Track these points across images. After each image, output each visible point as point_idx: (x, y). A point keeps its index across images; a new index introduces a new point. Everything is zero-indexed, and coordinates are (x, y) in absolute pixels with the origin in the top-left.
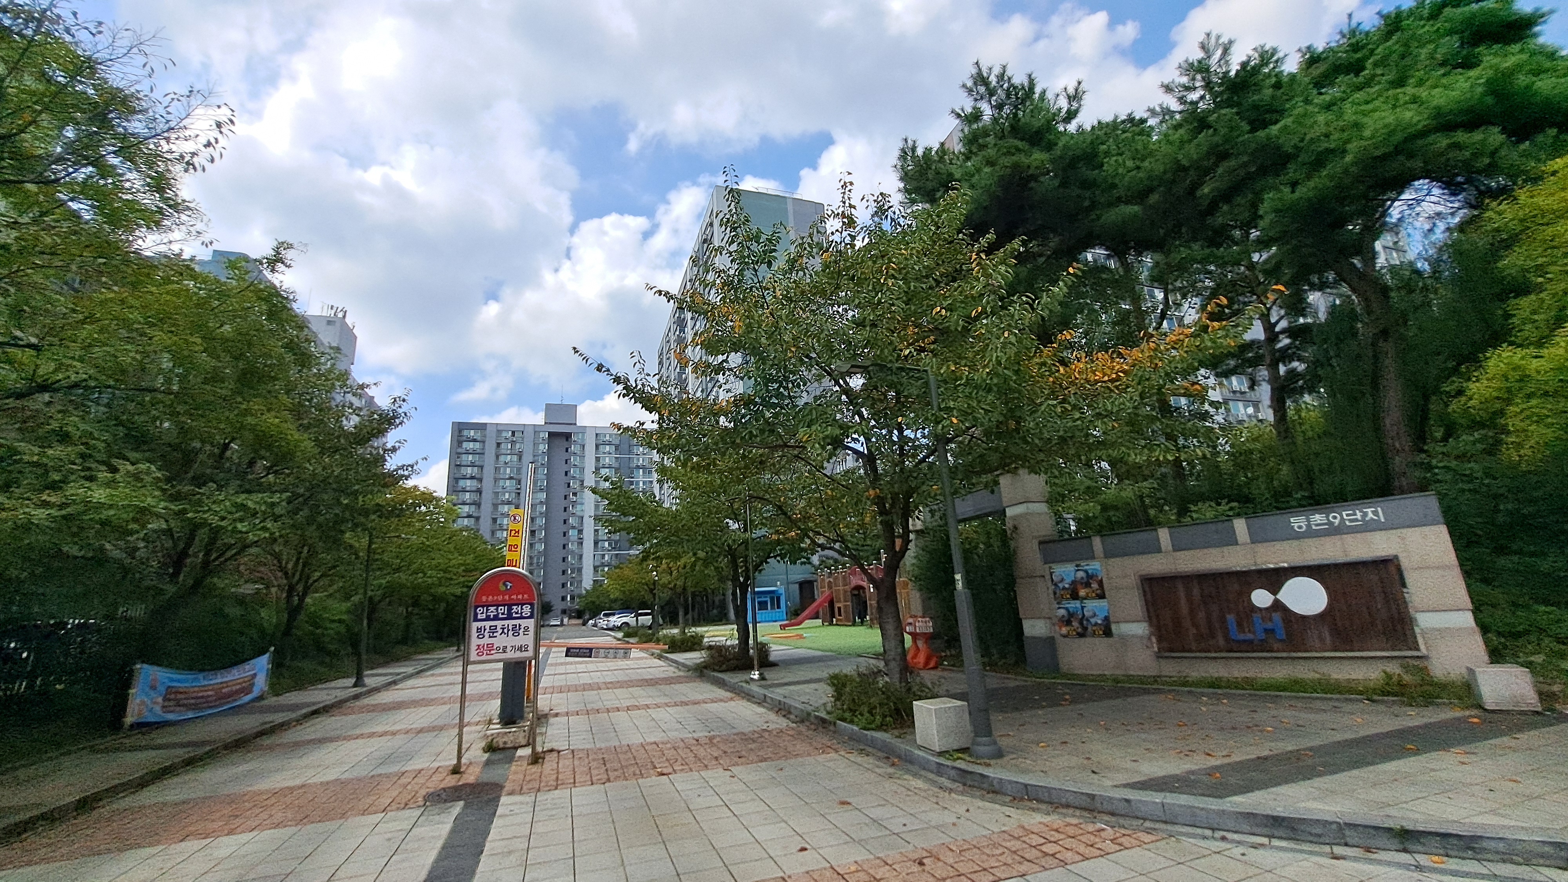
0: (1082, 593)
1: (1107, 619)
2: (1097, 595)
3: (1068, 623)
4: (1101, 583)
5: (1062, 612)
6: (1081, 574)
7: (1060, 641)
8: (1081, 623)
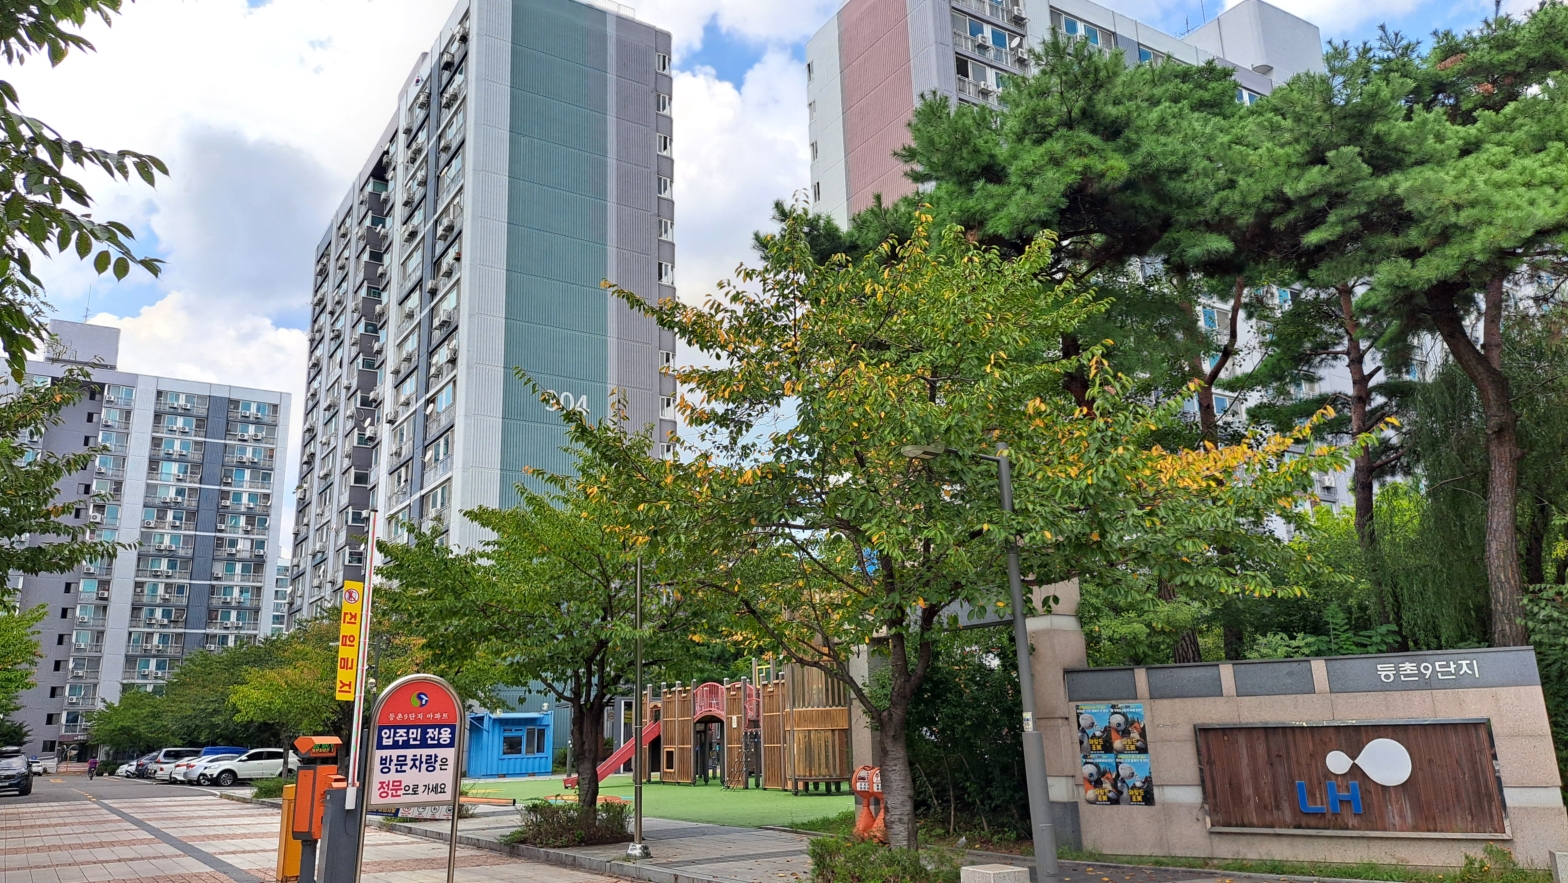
0: (1118, 744)
1: (1148, 781)
2: (1137, 748)
3: (1098, 784)
4: (1143, 733)
5: (1090, 769)
6: (1118, 719)
7: (1084, 808)
8: (1114, 786)
